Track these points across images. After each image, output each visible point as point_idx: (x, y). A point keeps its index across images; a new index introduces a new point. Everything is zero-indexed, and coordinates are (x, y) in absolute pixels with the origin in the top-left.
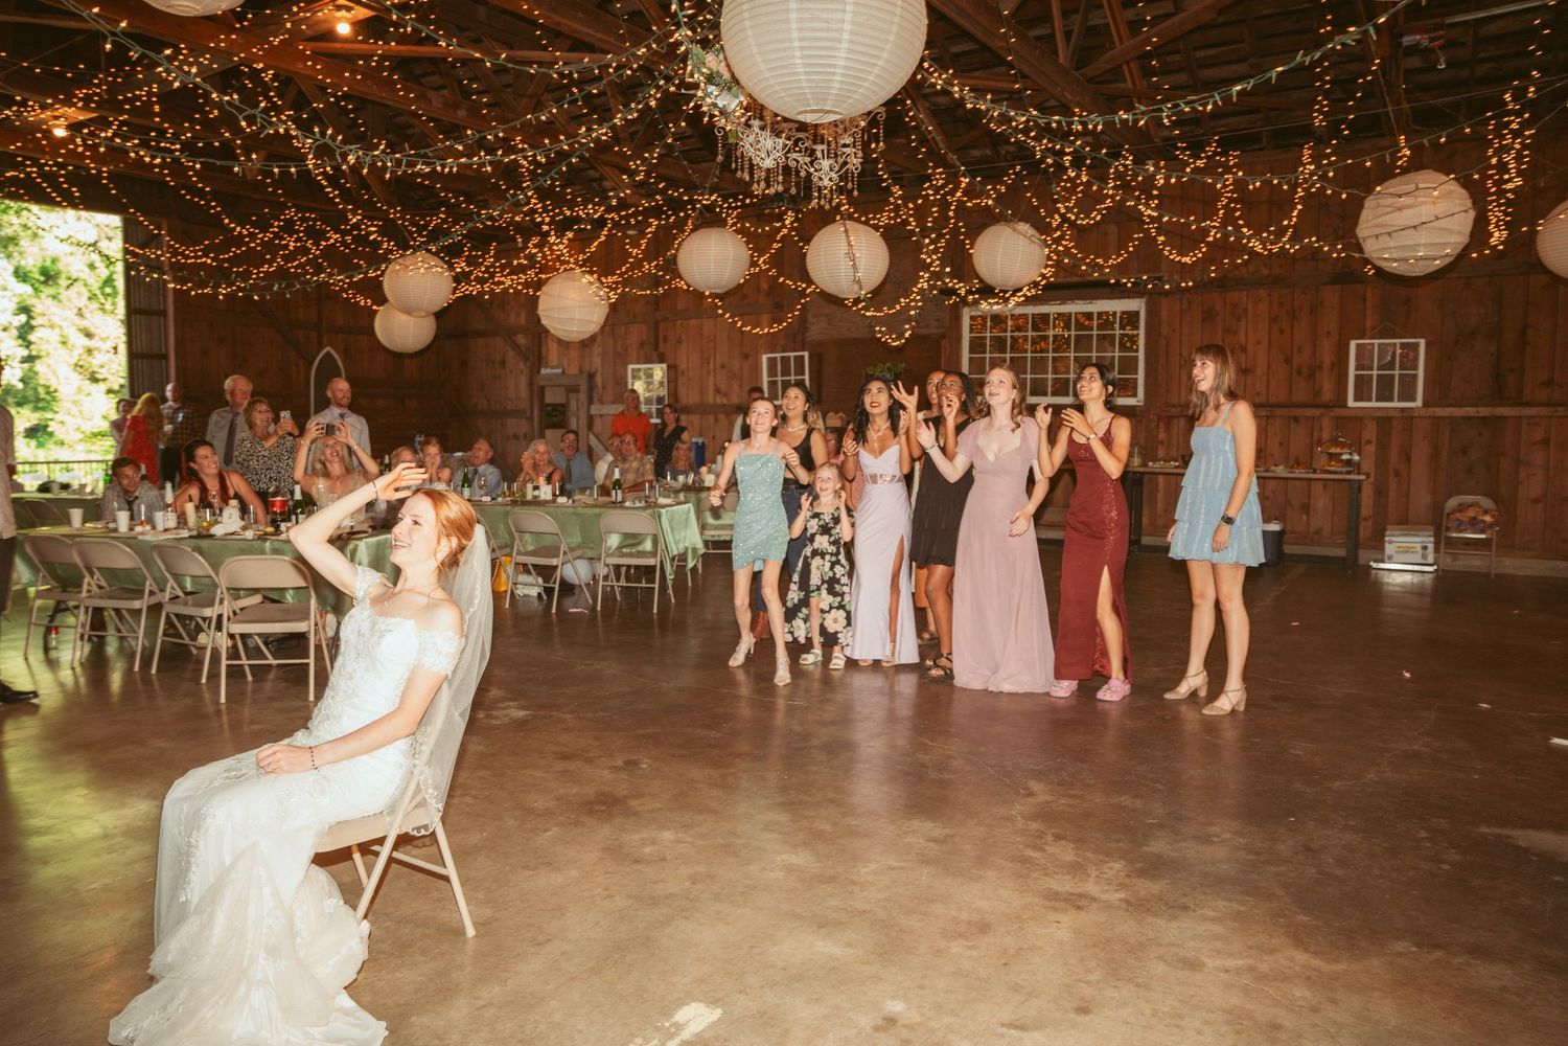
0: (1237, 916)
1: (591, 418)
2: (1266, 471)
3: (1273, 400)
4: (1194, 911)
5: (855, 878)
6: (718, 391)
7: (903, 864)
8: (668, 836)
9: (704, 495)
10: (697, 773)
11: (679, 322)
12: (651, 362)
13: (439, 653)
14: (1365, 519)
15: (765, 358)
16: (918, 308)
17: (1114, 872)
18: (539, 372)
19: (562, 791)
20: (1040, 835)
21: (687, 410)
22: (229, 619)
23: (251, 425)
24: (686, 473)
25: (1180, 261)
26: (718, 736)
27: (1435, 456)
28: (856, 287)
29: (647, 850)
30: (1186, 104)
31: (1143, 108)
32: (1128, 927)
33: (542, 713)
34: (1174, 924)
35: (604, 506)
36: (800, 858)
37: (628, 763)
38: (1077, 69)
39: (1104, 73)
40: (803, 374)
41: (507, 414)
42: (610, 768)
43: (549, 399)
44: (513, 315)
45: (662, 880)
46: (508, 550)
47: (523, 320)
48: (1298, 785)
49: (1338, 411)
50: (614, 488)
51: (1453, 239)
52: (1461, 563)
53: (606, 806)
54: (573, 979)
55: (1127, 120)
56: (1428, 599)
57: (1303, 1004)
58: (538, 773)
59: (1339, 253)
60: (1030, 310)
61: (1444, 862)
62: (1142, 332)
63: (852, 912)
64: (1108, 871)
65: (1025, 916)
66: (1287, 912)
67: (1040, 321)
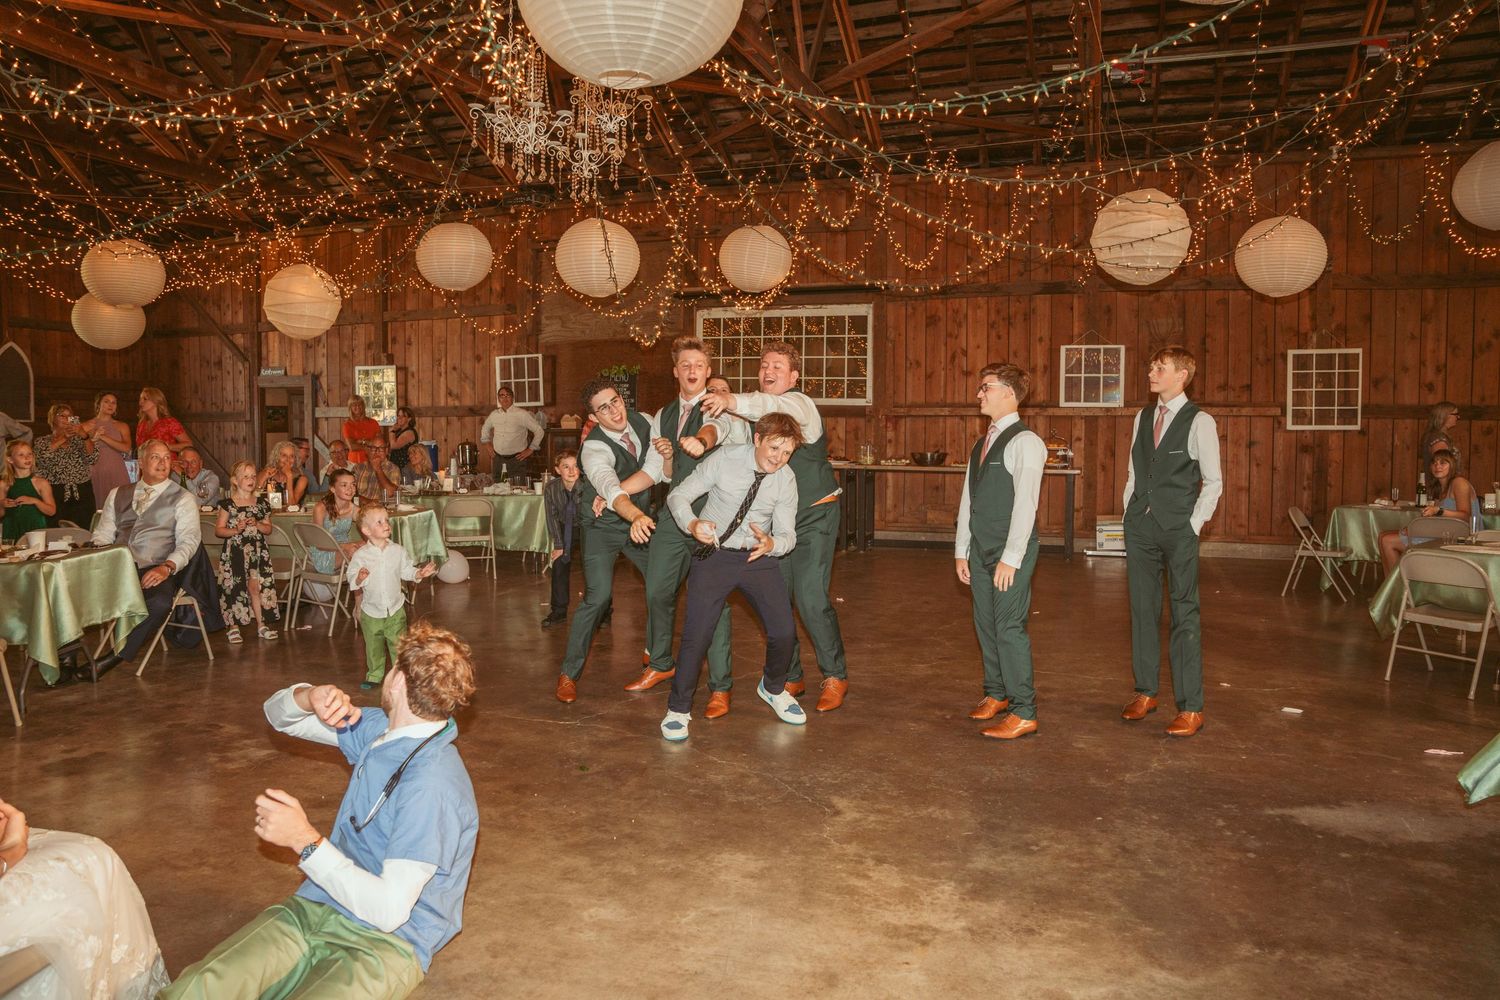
0: (1084, 936)
1: (316, 422)
4: (1040, 934)
5: (677, 931)
6: (449, 393)
7: (724, 908)
9: (443, 501)
11: (408, 323)
12: (380, 364)
14: (1078, 511)
15: (497, 359)
16: (667, 308)
17: (947, 896)
18: (258, 374)
20: (860, 860)
24: (422, 476)
25: (913, 268)
28: (612, 284)
30: (1009, 94)
31: (962, 97)
32: (980, 961)
34: (1025, 953)
36: (608, 912)
40: (538, 377)
41: (224, 417)
43: (269, 402)
47: (240, 319)
48: (1093, 781)
49: (1051, 411)
51: (1174, 253)
55: (943, 109)
60: (763, 314)
61: (1249, 851)
62: (870, 336)
63: (683, 975)
64: (939, 895)
65: (871, 960)
66: (1129, 924)
67: (772, 324)
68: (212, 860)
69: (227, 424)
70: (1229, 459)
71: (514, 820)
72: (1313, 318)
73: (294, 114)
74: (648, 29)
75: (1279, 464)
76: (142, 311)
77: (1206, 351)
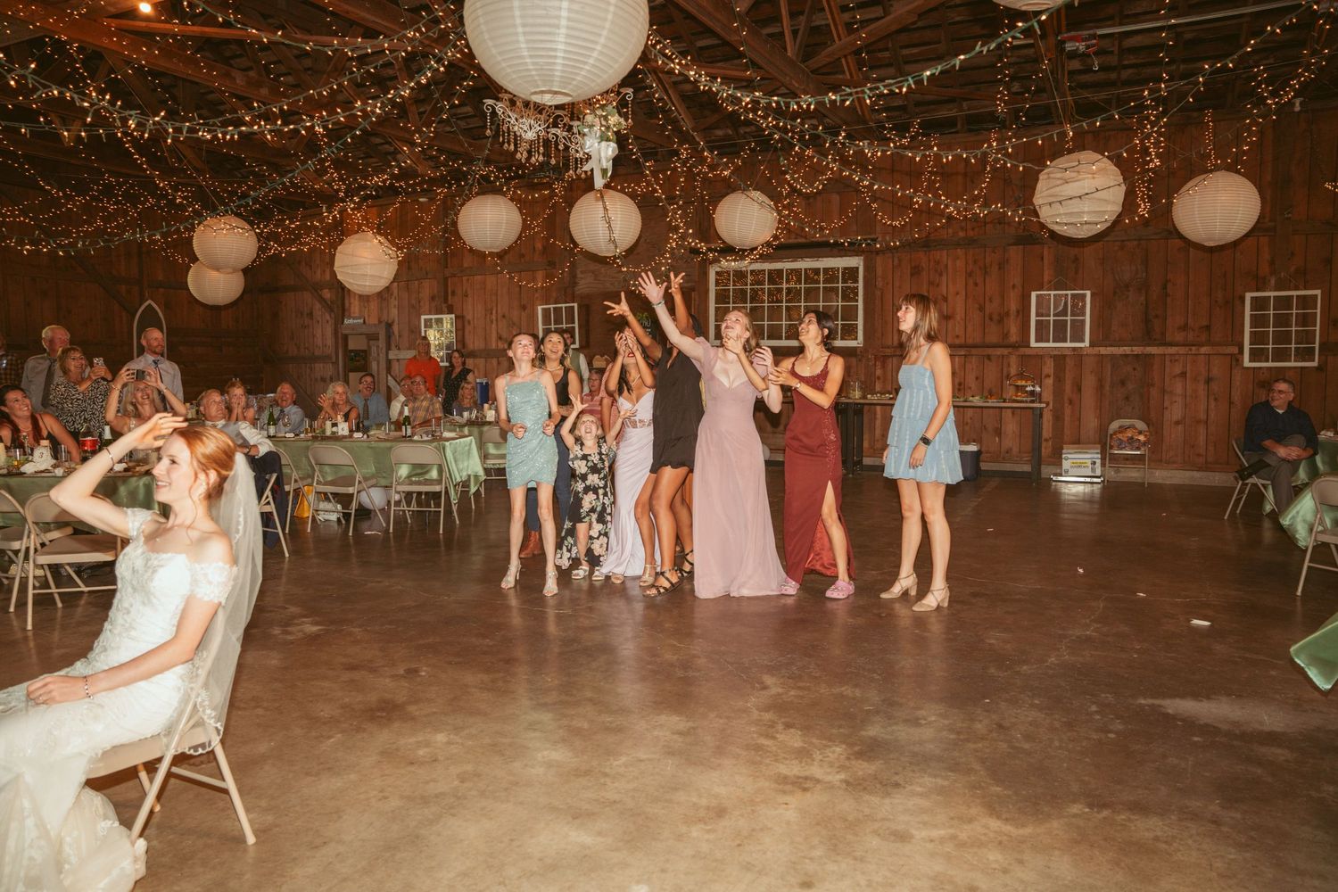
0: (941, 791)
1: (389, 362)
2: (965, 401)
3: (970, 341)
4: (904, 787)
5: (607, 770)
6: (500, 338)
7: (651, 756)
8: (441, 738)
9: (486, 428)
10: (470, 678)
11: (465, 278)
12: (441, 313)
13: (210, 583)
14: (1046, 440)
15: (540, 309)
16: (669, 264)
17: (836, 755)
18: (343, 321)
19: (347, 700)
20: (772, 725)
21: (472, 354)
22: (36, 550)
23: (66, 372)
24: (470, 410)
25: (891, 225)
26: (491, 644)
27: (1100, 387)
28: (612, 245)
29: (421, 752)
30: (885, 86)
31: (848, 90)
32: (847, 805)
33: (333, 628)
34: (887, 801)
35: (396, 440)
36: (559, 755)
37: (409, 671)
38: (804, 61)
39: (825, 66)
40: (574, 323)
41: (314, 359)
42: (392, 676)
43: (351, 346)
44: (319, 272)
45: (434, 781)
46: (309, 480)
47: (327, 277)
48: (992, 670)
49: (1022, 351)
50: (404, 424)
51: (1109, 208)
52: (1122, 475)
53: (386, 712)
54: (345, 880)
55: (835, 101)
56: (1096, 506)
57: (996, 866)
58: (326, 684)
59: (1020, 218)
60: (767, 266)
61: (1110, 732)
62: (861, 285)
63: (603, 802)
64: (830, 754)
65: (758, 800)
66: (983, 784)
67: (775, 276)
68: (265, 704)
69: (316, 365)
70: (1188, 394)
71: (500, 684)
72: (1272, 263)
73: (328, 121)
74: (555, 57)
75: (1236, 397)
76: (241, 273)
77: (1167, 295)
